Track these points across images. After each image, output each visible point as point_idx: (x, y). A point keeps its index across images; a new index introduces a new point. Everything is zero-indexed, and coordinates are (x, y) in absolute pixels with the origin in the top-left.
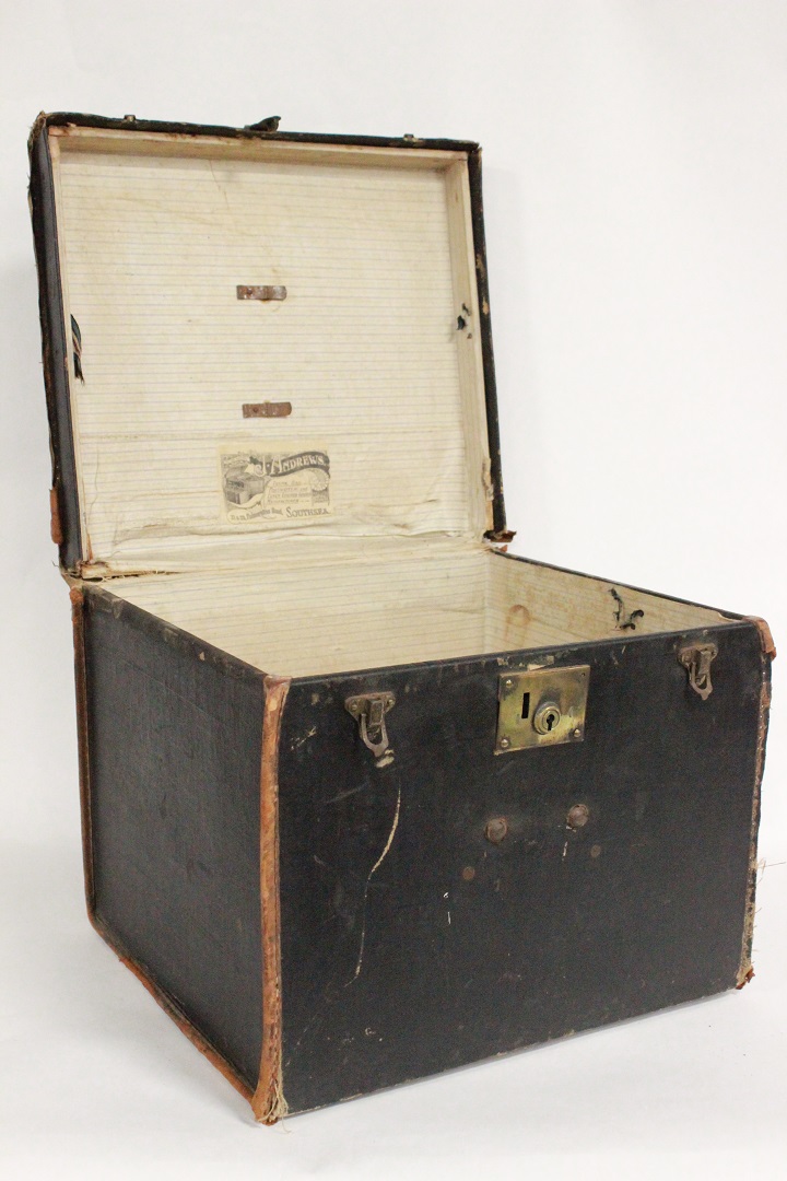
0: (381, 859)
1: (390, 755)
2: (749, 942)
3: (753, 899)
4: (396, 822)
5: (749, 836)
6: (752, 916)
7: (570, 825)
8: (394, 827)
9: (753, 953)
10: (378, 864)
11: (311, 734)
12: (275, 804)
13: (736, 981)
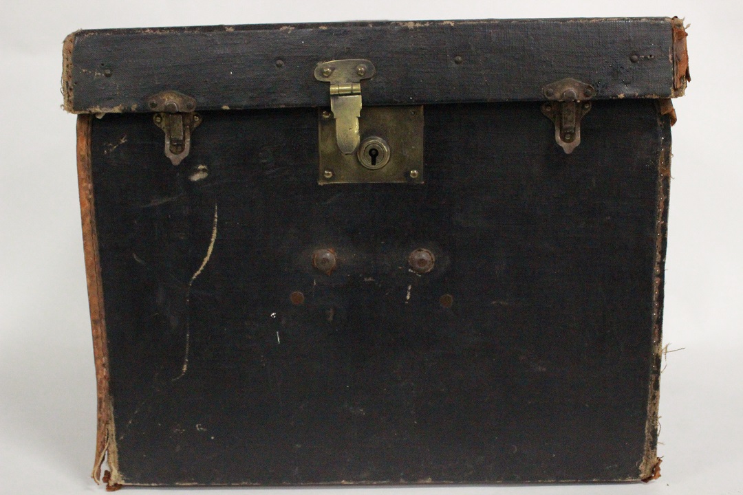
0: (202, 268)
1: (204, 170)
2: (654, 434)
3: (657, 387)
4: (214, 235)
5: (650, 317)
6: (655, 404)
7: (412, 268)
8: (213, 240)
9: (659, 446)
10: (198, 272)
11: (123, 141)
12: (89, 200)
13: (640, 472)
